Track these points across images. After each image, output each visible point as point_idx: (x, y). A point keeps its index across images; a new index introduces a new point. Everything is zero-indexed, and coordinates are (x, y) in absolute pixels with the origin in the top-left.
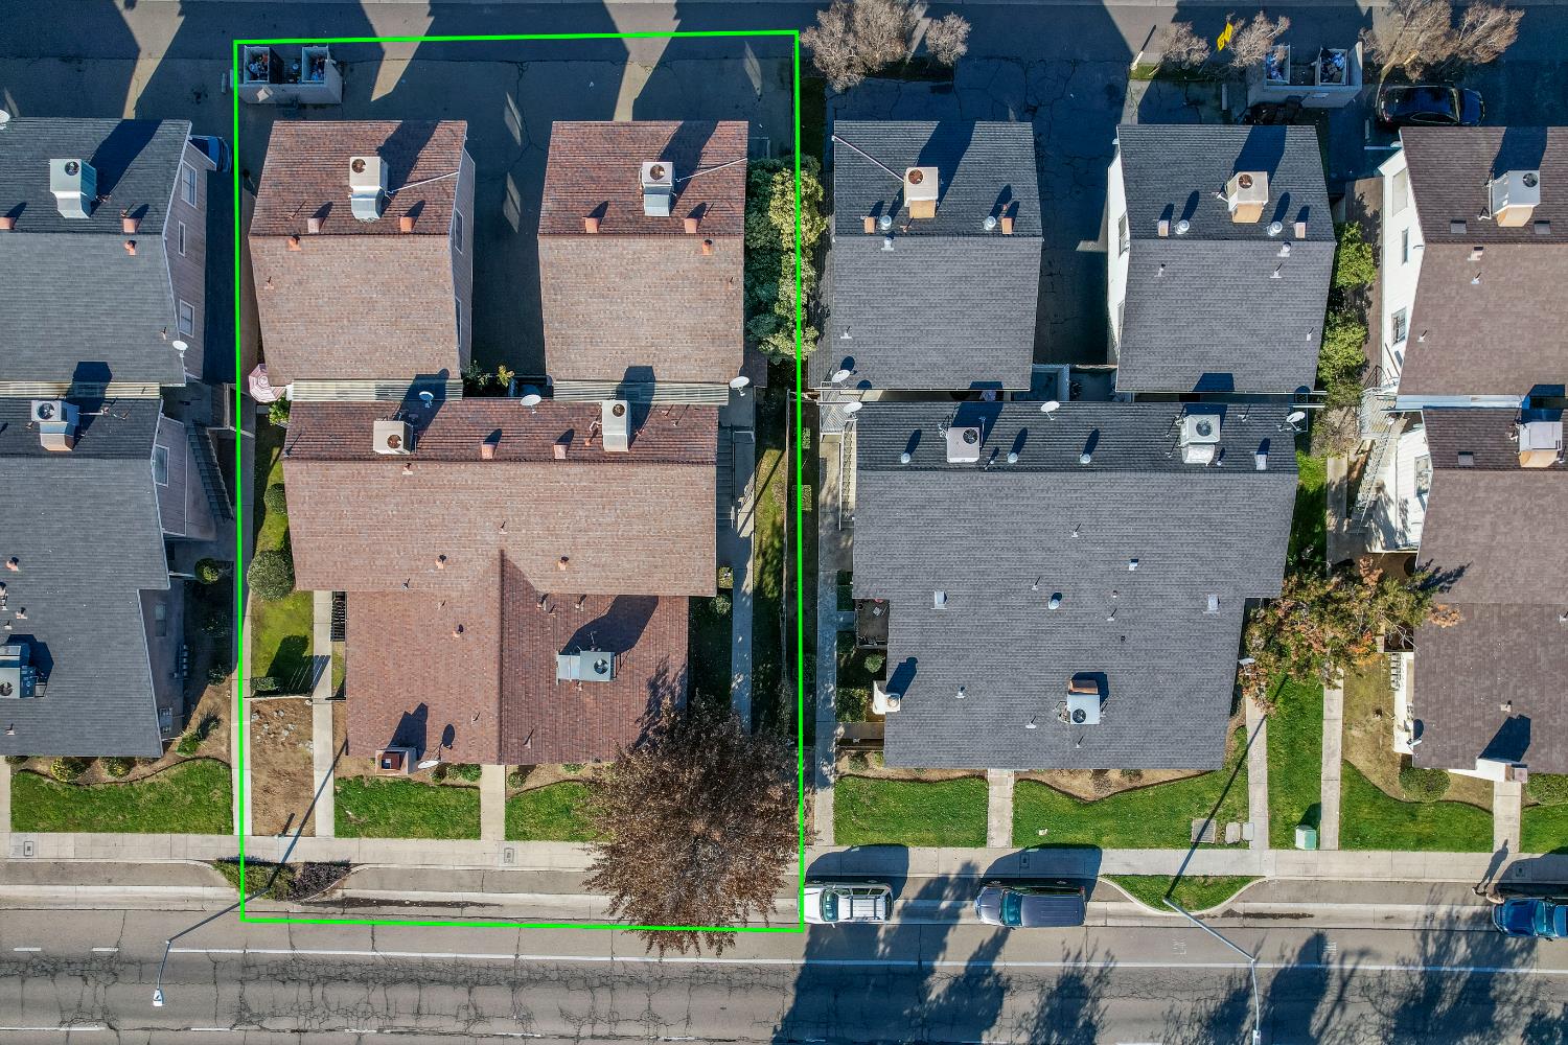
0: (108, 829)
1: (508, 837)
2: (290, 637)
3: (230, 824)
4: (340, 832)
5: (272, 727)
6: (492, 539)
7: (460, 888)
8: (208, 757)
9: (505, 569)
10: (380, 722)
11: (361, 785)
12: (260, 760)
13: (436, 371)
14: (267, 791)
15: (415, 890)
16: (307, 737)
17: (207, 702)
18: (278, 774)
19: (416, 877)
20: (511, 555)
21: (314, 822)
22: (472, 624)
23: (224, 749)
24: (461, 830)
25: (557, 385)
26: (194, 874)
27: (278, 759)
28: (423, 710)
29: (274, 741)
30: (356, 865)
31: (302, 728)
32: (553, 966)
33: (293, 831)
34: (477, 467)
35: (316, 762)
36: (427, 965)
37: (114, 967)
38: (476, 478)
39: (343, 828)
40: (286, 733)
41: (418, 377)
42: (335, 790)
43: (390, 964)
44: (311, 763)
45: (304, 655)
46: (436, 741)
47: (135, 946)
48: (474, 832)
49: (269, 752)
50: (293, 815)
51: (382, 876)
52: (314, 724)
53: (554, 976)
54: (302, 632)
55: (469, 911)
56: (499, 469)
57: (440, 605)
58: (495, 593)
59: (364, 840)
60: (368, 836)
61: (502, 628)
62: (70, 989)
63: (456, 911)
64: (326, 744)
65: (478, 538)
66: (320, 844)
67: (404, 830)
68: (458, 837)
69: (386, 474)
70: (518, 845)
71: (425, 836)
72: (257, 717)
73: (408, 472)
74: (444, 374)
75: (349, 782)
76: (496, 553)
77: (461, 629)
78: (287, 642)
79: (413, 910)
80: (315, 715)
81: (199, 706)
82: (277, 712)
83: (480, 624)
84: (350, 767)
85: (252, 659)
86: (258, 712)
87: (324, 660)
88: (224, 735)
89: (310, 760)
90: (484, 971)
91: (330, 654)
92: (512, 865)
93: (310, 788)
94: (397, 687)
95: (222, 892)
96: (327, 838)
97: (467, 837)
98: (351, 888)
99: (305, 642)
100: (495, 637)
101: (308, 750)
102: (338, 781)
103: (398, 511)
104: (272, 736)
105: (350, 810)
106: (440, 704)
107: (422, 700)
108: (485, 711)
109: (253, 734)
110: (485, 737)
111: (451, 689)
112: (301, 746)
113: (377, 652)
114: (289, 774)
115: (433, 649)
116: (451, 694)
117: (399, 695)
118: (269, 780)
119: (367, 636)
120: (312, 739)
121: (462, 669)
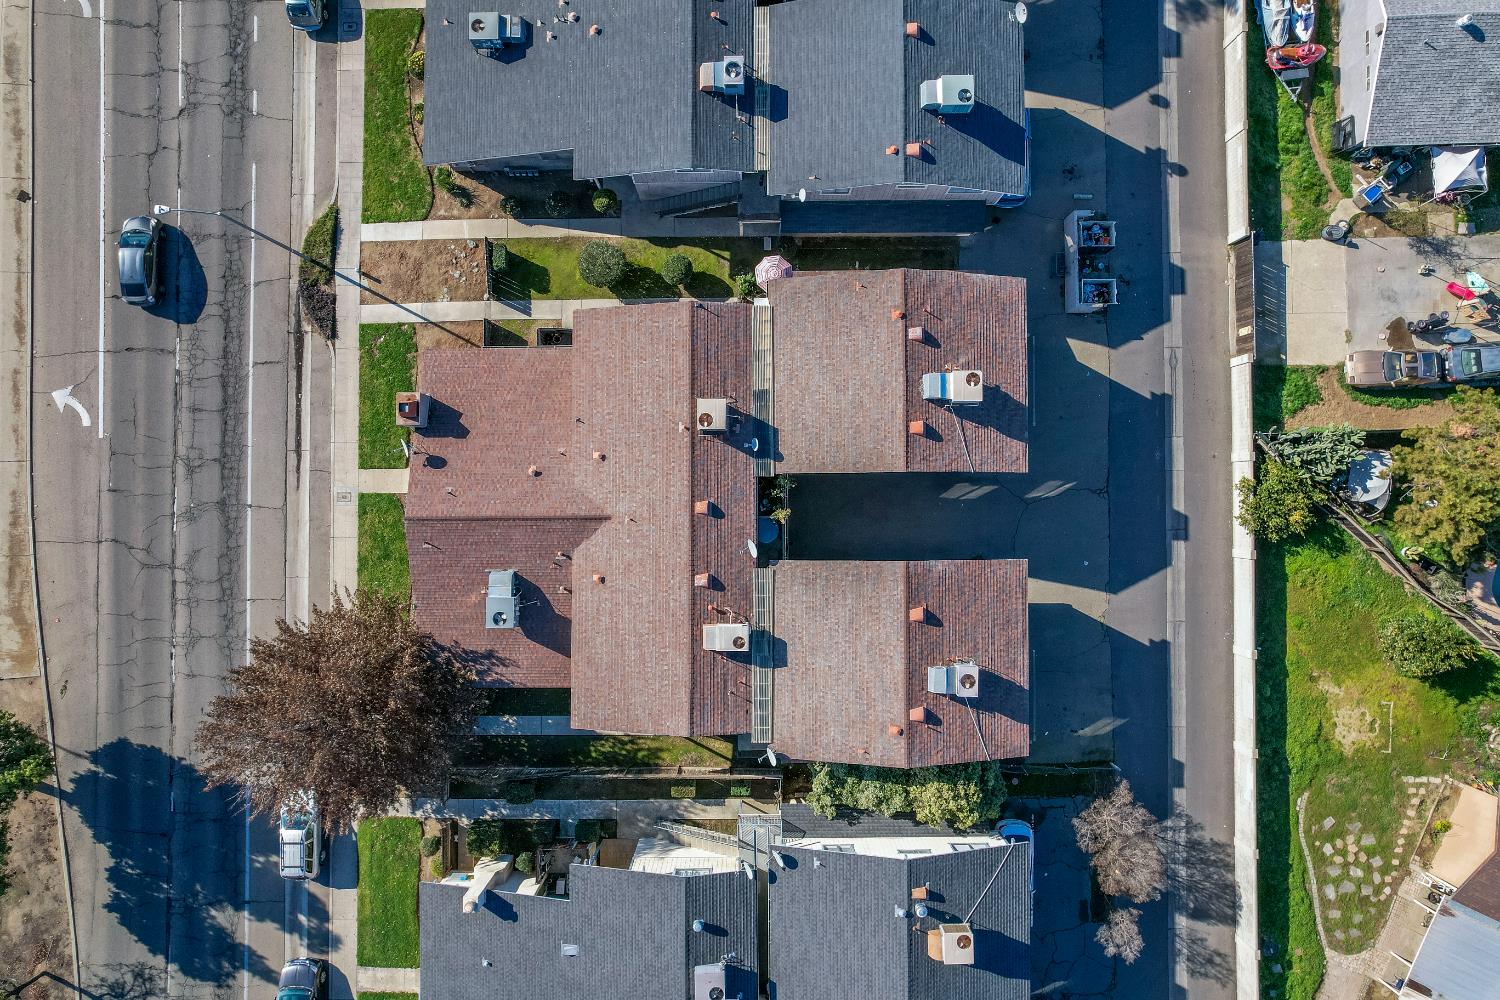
0: (368, 102)
1: (362, 496)
3: (371, 220)
4: (364, 328)
5: (462, 261)
6: (620, 508)
7: (314, 448)
8: (434, 197)
9: (593, 521)
10: (454, 387)
11: (408, 351)
12: (431, 249)
13: (781, 450)
14: (402, 256)
15: (311, 404)
16: (454, 296)
17: (488, 196)
18: (418, 267)
19: (323, 404)
20: (605, 526)
21: (375, 303)
22: (541, 486)
23: (442, 212)
24: (367, 450)
25: (769, 571)
26: (326, 186)
27: (432, 269)
28: (462, 433)
29: (450, 263)
30: (334, 345)
31: (462, 291)
32: (241, 543)
33: (365, 282)
34: (686, 498)
35: (431, 305)
36: (240, 417)
37: (237, 112)
38: (676, 495)
39: (368, 332)
40: (457, 276)
41: (776, 431)
42: (404, 324)
43: (241, 380)
44: (429, 300)
45: (532, 291)
46: (432, 449)
47: (258, 131)
48: (365, 463)
49: (438, 258)
50: (379, 282)
51: (323, 370)
52: (466, 303)
53: (232, 544)
54: (554, 287)
55: (292, 457)
56: (684, 520)
57: (562, 450)
58: (570, 511)
59: (358, 354)
60: (361, 358)
61: (536, 519)
62: (217, 71)
63: (292, 444)
64: (447, 315)
65: (622, 495)
66: (354, 310)
67: (367, 394)
68: (361, 447)
69: (679, 405)
70: (353, 507)
71: (362, 414)
72: (471, 245)
73: (681, 427)
74: (779, 457)
75: (411, 338)
76: (608, 512)
77: (537, 474)
78: (544, 272)
79: (292, 402)
80: (474, 304)
81: (482, 187)
82: (477, 266)
83: (542, 495)
84: (425, 339)
85: (528, 239)
86: (477, 246)
87: (527, 311)
88: (455, 212)
89: (431, 299)
90: (235, 474)
91: (534, 317)
92: (335, 499)
93: (406, 299)
94: (486, 405)
95: (309, 213)
96: (359, 317)
97: (361, 456)
98: (312, 339)
99: (544, 290)
100: (528, 512)
101: (442, 297)
102: (412, 326)
103: (646, 415)
104: (454, 261)
105: (385, 340)
106: (468, 452)
107: (473, 432)
108: (457, 502)
109: (456, 241)
110: (432, 503)
111: (481, 465)
112: (445, 290)
113: (520, 383)
114: (418, 278)
115: (521, 443)
116: (476, 465)
117: (480, 407)
118: (413, 259)
119: (536, 372)
120: (451, 300)
121: (499, 477)
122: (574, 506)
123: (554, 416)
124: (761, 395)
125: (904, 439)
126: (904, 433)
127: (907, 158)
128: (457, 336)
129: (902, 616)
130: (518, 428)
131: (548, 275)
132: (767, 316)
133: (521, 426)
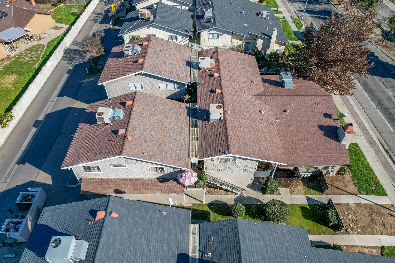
2: (303, 215)
4: (384, 194)
5: (350, 222)
6: (249, 97)
10: (331, 147)
11: (358, 183)
12: (370, 230)
13: (187, 110)
16: (347, 206)
18: (373, 220)
20: (255, 93)
21: (386, 205)
22: (283, 107)
23: (374, 250)
27: (365, 219)
28: (321, 127)
29: (357, 221)
31: (344, 208)
34: (225, 94)
35: (357, 202)
38: (228, 95)
39: (382, 192)
40: (350, 216)
41: (189, 115)
42: (366, 194)
45: (309, 208)
46: (331, 121)
48: (356, 145)
49: (364, 224)
50: (388, 214)
52: (340, 203)
54: (298, 209)
56: (224, 89)
57: (277, 120)
59: (381, 183)
60: (378, 181)
64: (347, 198)
65: (250, 100)
67: (368, 168)
68: (360, 149)
69: (230, 119)
71: (366, 160)
72: (349, 230)
73: (229, 112)
74: (187, 107)
75: (359, 189)
76: (254, 97)
77: (285, 111)
78: (306, 217)
83: (281, 103)
84: (352, 188)
85: (320, 234)
87: (308, 199)
88: (366, 250)
89: (357, 205)
91: (304, 196)
92: (361, 135)
93: (371, 205)
94: (314, 139)
96: (390, 199)
97: (358, 147)
99: (303, 208)
100: (285, 98)
101: (353, 205)
102: (361, 194)
104: (355, 222)
105: (371, 188)
106: (316, 119)
107: (316, 127)
108: (314, 101)
109: (358, 233)
110: (324, 101)
111: (309, 114)
112: (353, 209)
113: (302, 149)
114: (370, 215)
115: (295, 123)
116: (311, 115)
117: (317, 138)
118: (378, 224)
119: (297, 154)
120: (348, 204)
121: (300, 110)
122: (268, 99)
123: (284, 134)
124: (195, 126)
125: (136, 99)
126: (135, 101)
127: (106, 210)
128: (338, 188)
129: (146, 60)
130: (298, 129)
131: (304, 216)
132: (192, 153)
133: (297, 130)
